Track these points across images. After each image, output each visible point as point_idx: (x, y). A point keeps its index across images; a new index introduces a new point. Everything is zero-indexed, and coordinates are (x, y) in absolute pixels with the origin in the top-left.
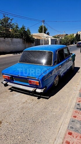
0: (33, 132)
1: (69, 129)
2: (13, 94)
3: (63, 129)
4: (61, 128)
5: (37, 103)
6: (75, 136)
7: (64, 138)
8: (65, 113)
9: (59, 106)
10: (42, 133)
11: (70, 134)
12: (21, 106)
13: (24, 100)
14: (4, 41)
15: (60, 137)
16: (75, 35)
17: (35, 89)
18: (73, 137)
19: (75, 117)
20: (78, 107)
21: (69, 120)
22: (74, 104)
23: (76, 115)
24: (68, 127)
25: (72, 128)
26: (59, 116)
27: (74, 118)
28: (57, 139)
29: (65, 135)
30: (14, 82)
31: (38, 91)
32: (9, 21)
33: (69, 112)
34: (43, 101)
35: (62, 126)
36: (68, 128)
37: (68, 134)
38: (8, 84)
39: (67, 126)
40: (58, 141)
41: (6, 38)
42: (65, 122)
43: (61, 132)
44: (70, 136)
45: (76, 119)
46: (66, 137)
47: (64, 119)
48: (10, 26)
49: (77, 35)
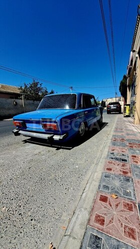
0: (35, 197)
1: (101, 189)
2: (25, 146)
3: (90, 191)
4: (86, 189)
5: (55, 154)
6: (113, 204)
7: (92, 209)
8: (93, 165)
9: (85, 158)
10: (51, 199)
11: (104, 199)
12: (29, 158)
13: (37, 152)
14: (33, 104)
15: (84, 206)
16: (101, 102)
17: (52, 135)
18: (111, 206)
19: (110, 169)
20: (112, 156)
21: (100, 175)
22: (107, 153)
23: (111, 166)
24: (100, 186)
25: (106, 187)
26: (84, 171)
27: (108, 171)
28: (77, 212)
29: (95, 202)
30: (27, 129)
31: (56, 137)
32: (39, 86)
33: (100, 164)
34: (63, 152)
35: (88, 185)
36: (99, 188)
37: (100, 200)
38: (19, 132)
39: (97, 184)
40: (80, 217)
41: (35, 101)
42: (93, 178)
43: (86, 197)
44: (103, 203)
45: (112, 172)
46: (96, 206)
47: (92, 173)
48: (40, 89)
49: (103, 102)
